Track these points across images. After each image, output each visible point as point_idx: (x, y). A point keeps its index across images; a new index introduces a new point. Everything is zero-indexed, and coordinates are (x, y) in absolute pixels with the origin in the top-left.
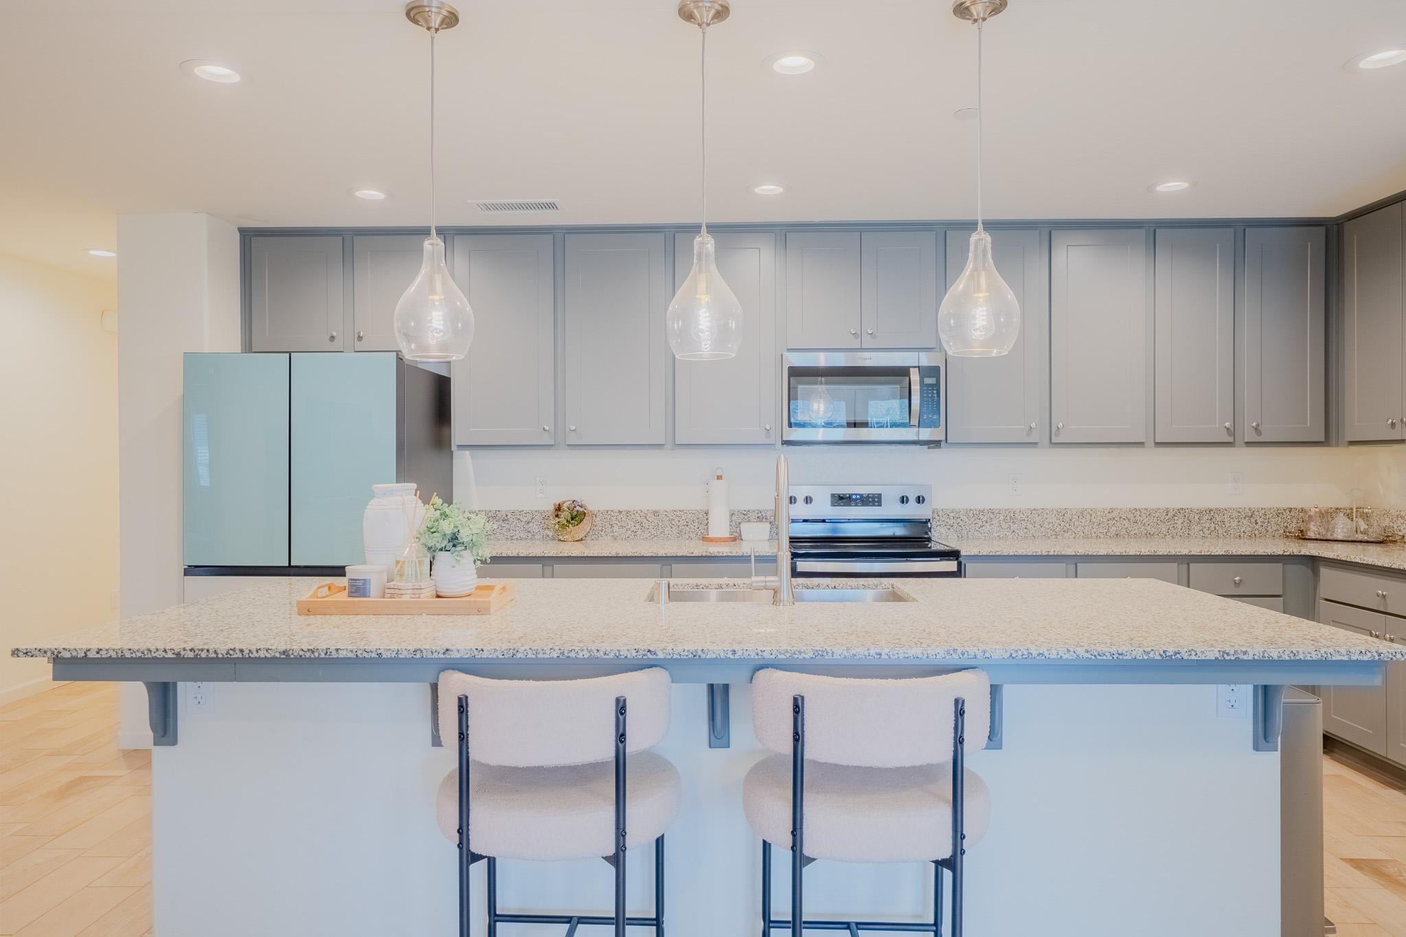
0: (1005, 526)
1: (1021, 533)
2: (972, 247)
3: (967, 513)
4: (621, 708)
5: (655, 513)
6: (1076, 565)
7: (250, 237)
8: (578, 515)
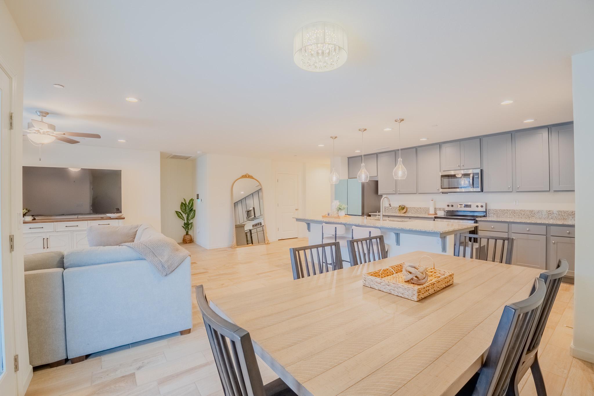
1: (517, 216)
2: (399, 161)
3: (499, 210)
4: (336, 228)
5: (420, 208)
7: (349, 158)
8: (403, 208)
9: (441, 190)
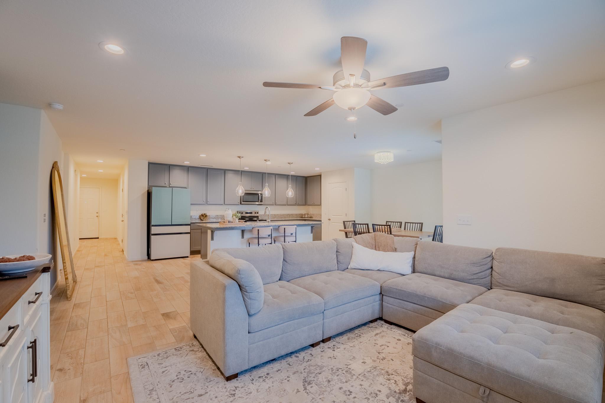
8: (206, 216)
9: (242, 203)
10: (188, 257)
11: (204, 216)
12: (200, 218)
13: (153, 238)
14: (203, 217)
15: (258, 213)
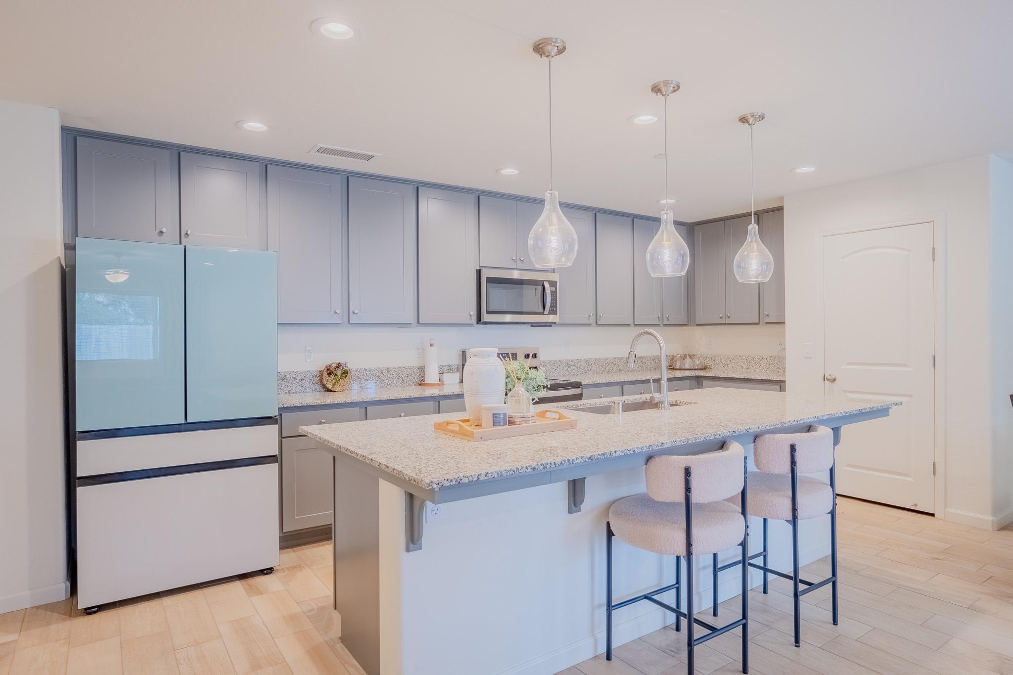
0: (565, 369)
6: (622, 386)
8: (345, 373)
9: (486, 317)
10: (269, 571)
11: (339, 372)
12: (321, 380)
13: (82, 492)
14: (332, 376)
15: (535, 356)
